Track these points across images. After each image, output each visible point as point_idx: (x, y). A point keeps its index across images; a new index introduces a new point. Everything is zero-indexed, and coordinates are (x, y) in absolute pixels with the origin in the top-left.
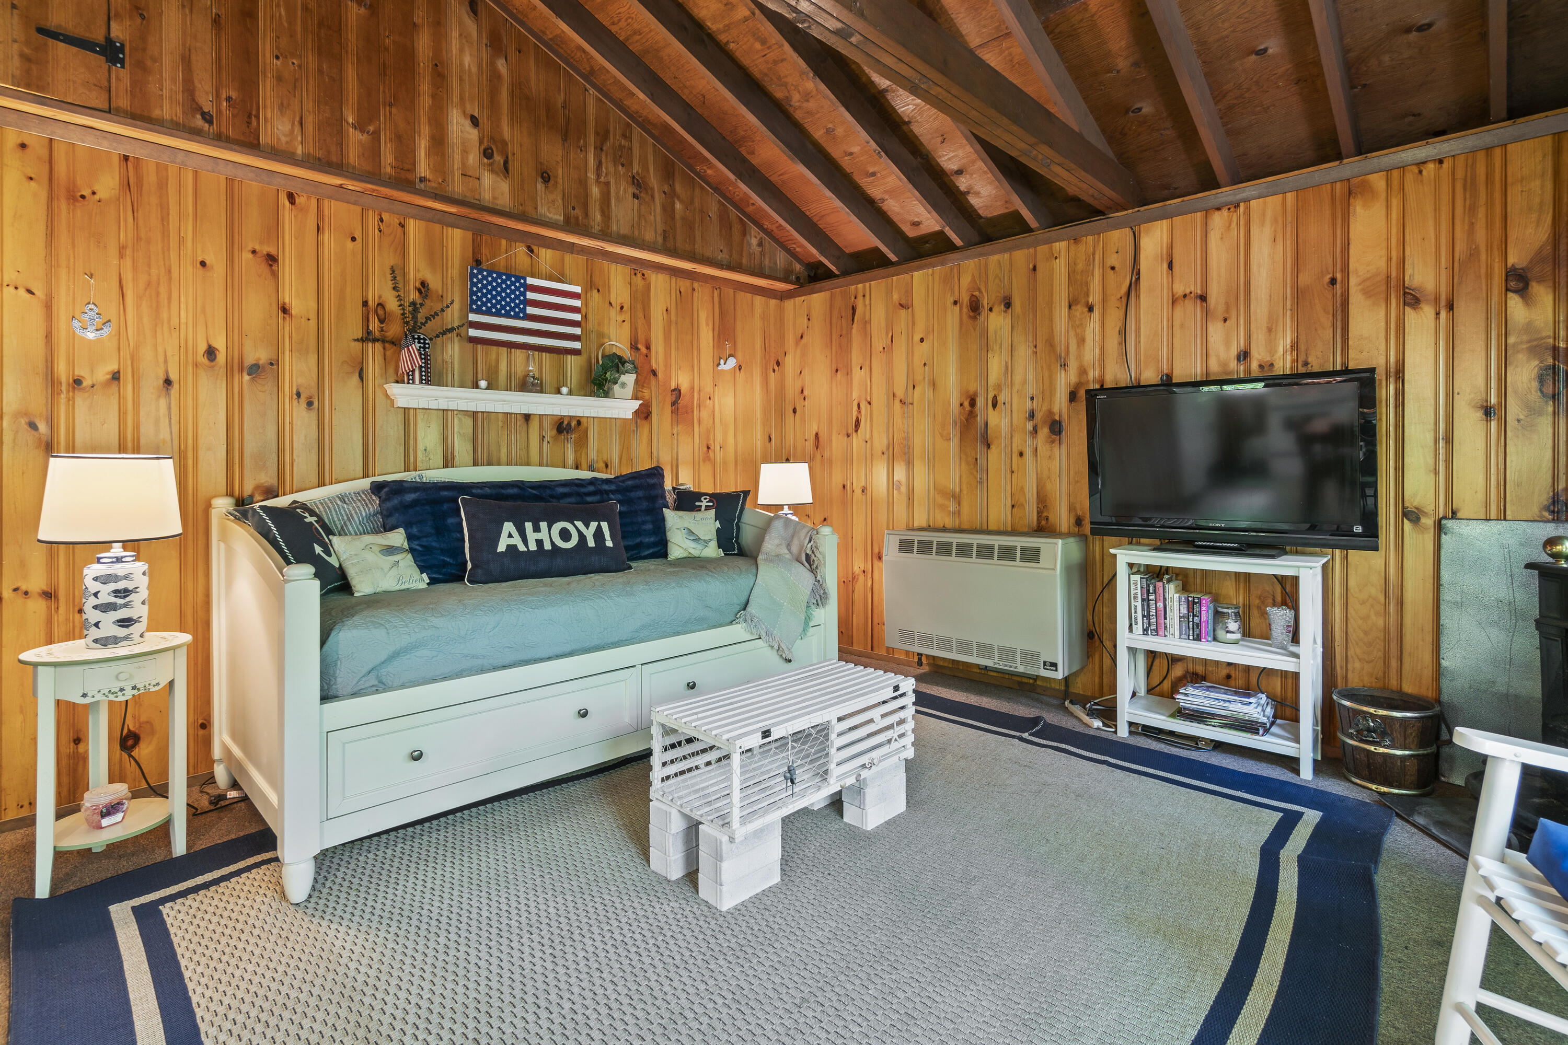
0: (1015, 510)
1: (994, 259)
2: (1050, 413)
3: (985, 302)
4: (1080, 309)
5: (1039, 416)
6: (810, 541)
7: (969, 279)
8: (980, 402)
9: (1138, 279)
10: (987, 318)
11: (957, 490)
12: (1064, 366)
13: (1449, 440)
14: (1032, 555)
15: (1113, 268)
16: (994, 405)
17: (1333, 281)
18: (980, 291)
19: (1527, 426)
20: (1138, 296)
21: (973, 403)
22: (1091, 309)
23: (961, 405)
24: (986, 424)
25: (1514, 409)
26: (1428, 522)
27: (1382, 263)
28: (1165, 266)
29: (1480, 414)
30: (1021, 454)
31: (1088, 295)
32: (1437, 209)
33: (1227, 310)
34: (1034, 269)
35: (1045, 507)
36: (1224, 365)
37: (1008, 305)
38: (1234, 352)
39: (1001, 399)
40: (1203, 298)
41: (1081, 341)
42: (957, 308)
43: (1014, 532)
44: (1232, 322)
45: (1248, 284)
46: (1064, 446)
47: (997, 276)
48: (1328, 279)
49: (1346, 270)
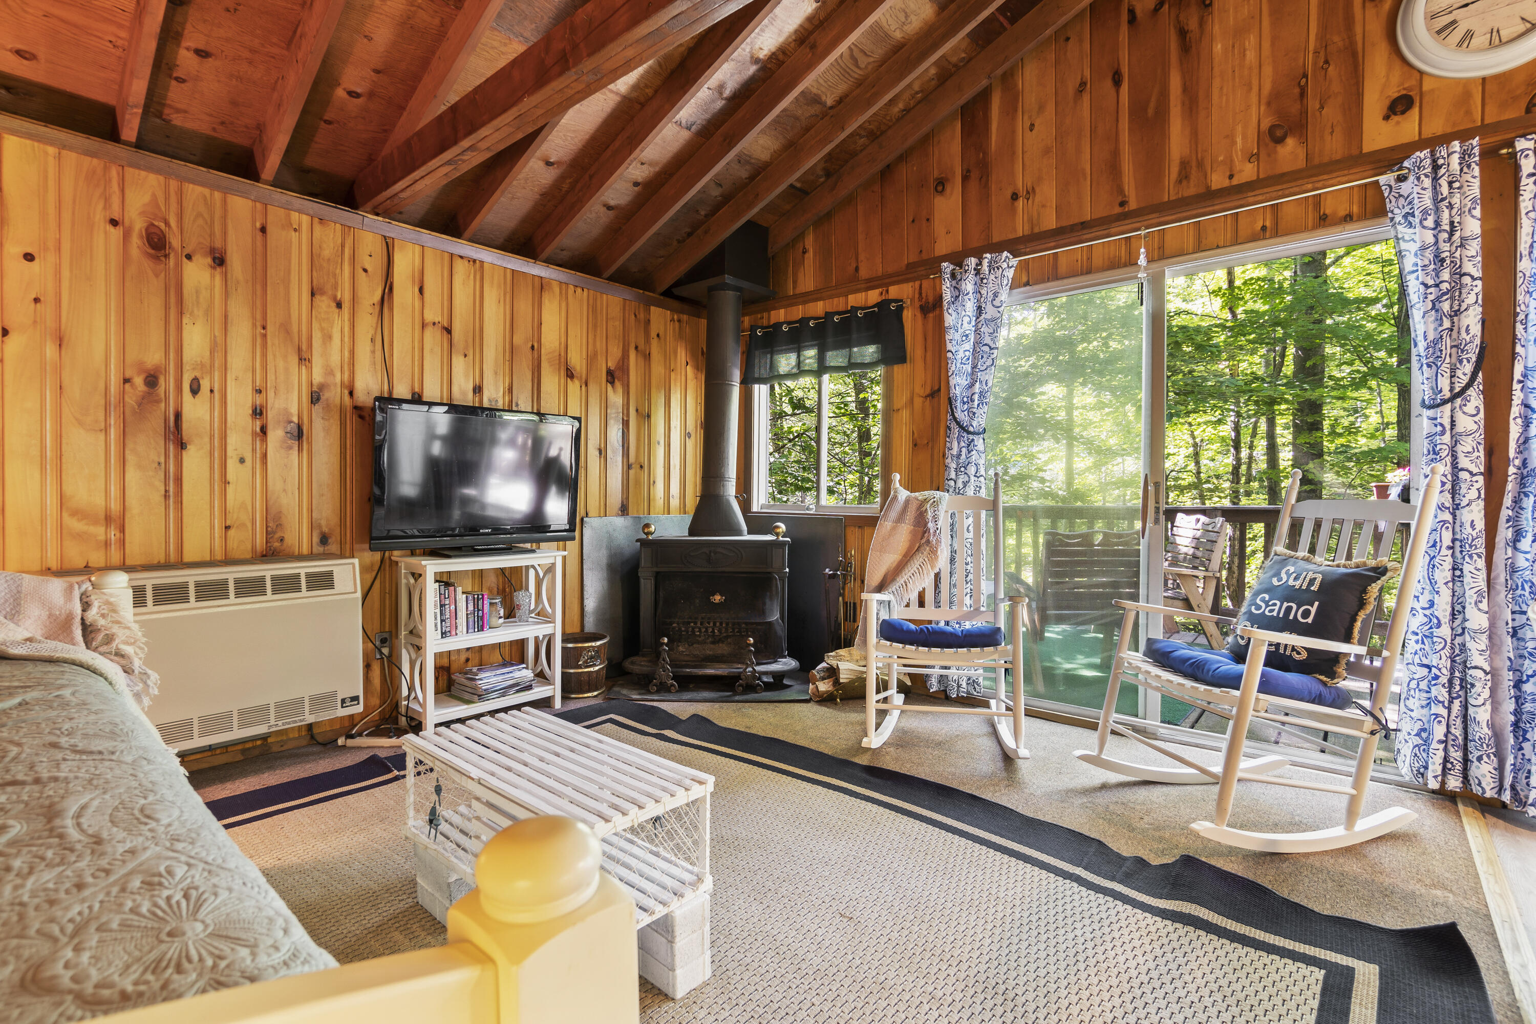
0: (231, 533)
1: (194, 192)
2: (287, 412)
3: (175, 241)
4: (324, 303)
5: (271, 415)
7: (147, 198)
8: (167, 384)
9: (391, 289)
10: (179, 267)
11: (115, 506)
12: (304, 359)
13: (585, 468)
14: (323, 581)
15: (365, 270)
16: (195, 391)
17: (533, 347)
18: (167, 223)
19: (614, 462)
20: (391, 309)
21: (152, 380)
22: (339, 305)
23: (126, 381)
24: (178, 416)
25: (609, 452)
27: (557, 344)
28: (417, 290)
29: (597, 453)
30: (242, 461)
31: (335, 287)
33: (466, 347)
34: (263, 230)
35: (280, 526)
36: (464, 393)
37: (219, 260)
38: (470, 387)
39: (205, 385)
40: (448, 331)
41: (328, 337)
42: (116, 234)
43: (228, 561)
44: (469, 359)
45: (481, 330)
46: (305, 455)
47: (199, 215)
48: (530, 345)
49: (539, 342)
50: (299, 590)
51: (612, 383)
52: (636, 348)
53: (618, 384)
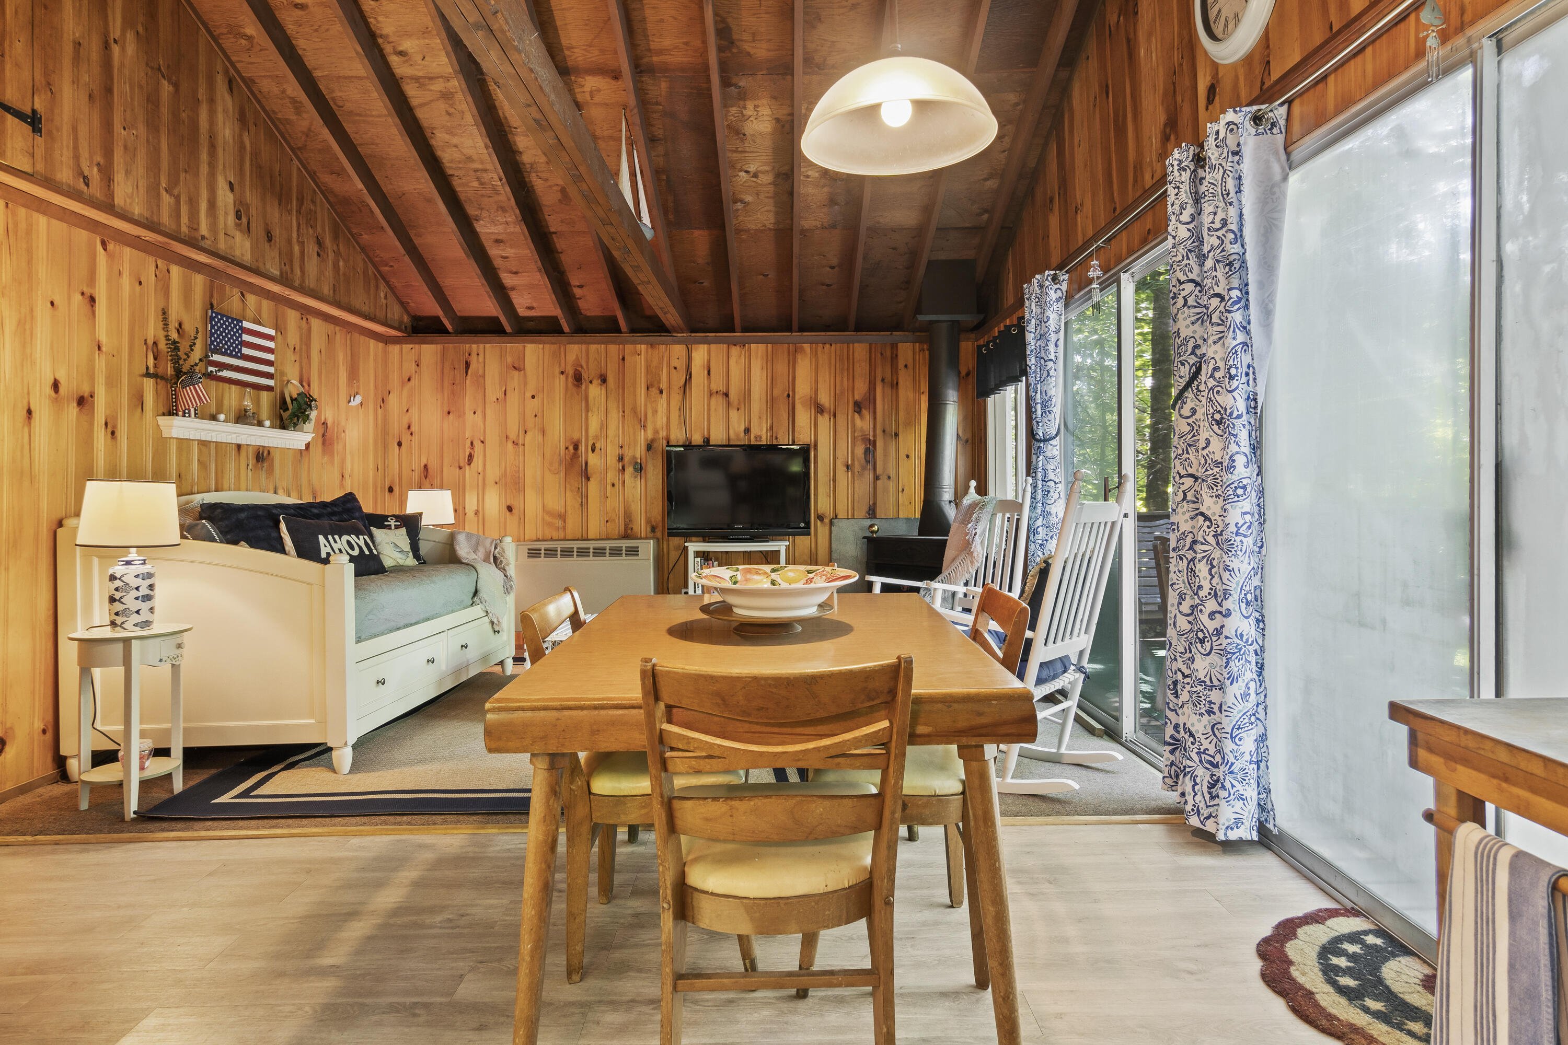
0: (609, 524)
1: (593, 347)
2: (634, 457)
3: (585, 375)
4: (654, 391)
5: (626, 459)
6: (496, 548)
7: (574, 357)
8: (582, 448)
9: (691, 377)
10: (587, 388)
11: (562, 510)
12: (644, 427)
13: (834, 480)
14: (633, 551)
15: (675, 368)
16: (593, 450)
17: (788, 395)
18: (582, 367)
19: (861, 474)
20: (690, 388)
21: (576, 447)
22: (661, 392)
23: (567, 448)
24: (586, 463)
25: (857, 467)
26: (827, 521)
27: (809, 390)
28: (706, 372)
29: (845, 468)
30: (613, 485)
31: (659, 383)
32: (830, 368)
33: (739, 404)
34: (623, 359)
35: (631, 521)
36: (737, 435)
37: (604, 380)
38: (742, 428)
39: (598, 446)
40: (727, 395)
41: (655, 412)
42: (563, 378)
43: (607, 539)
44: (742, 410)
45: (749, 390)
46: (643, 480)
47: (596, 359)
48: (786, 394)
49: (794, 391)
50: (621, 555)
51: (859, 412)
52: (883, 380)
53: (865, 413)
